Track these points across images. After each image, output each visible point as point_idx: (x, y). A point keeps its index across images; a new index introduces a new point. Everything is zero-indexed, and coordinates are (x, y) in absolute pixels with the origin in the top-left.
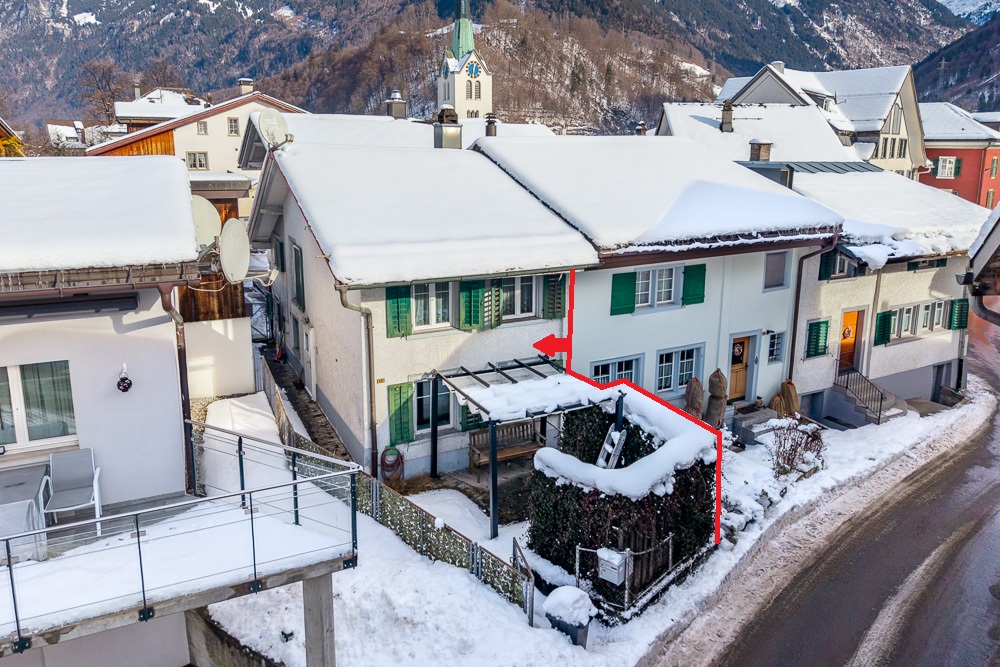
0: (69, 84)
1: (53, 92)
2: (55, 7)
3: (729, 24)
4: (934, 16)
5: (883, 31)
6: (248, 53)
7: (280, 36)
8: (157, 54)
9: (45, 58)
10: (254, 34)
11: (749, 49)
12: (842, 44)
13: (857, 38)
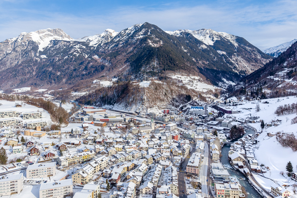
0: (40, 74)
1: (35, 76)
2: (35, 53)
3: (208, 59)
4: (262, 56)
5: (248, 60)
6: (87, 68)
7: (96, 64)
8: (64, 67)
9: (33, 67)
10: (89, 63)
11: (213, 66)
12: (237, 64)
13: (241, 62)
